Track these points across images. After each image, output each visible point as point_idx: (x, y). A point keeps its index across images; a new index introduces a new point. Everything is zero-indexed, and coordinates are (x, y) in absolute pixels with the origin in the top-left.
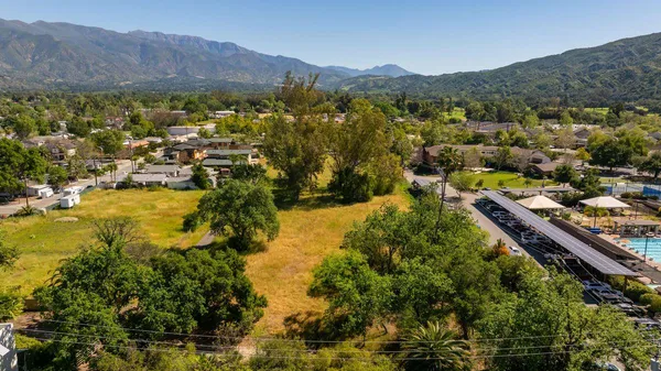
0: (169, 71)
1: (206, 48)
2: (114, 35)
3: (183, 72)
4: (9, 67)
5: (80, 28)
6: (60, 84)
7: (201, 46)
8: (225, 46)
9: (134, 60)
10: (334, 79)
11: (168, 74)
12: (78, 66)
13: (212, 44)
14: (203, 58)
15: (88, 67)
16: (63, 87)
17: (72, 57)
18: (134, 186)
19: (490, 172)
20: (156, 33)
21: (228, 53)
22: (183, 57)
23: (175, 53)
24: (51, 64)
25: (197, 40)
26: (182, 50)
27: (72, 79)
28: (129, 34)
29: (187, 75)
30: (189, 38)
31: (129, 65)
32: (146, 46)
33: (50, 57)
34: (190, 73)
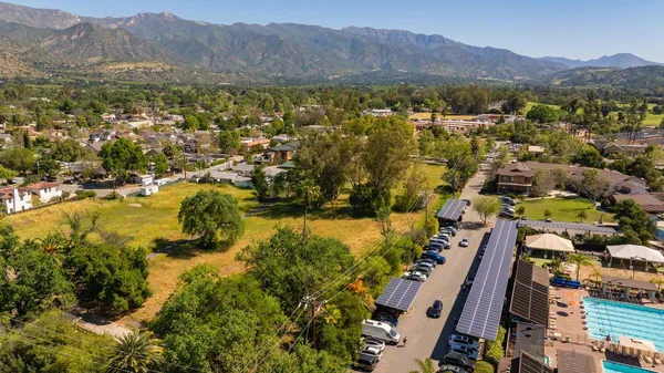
0: (375, 65)
1: (414, 42)
2: (330, 32)
3: (387, 66)
4: (244, 64)
5: (301, 27)
6: (279, 78)
7: (408, 40)
8: (432, 38)
9: (344, 55)
10: (546, 72)
11: (373, 68)
12: (296, 61)
13: (420, 37)
14: (408, 52)
15: (304, 63)
16: (282, 81)
17: (292, 53)
18: (210, 182)
19: (568, 198)
20: (367, 28)
21: (434, 46)
22: (388, 51)
23: (382, 47)
24: (275, 59)
25: (406, 34)
26: (389, 44)
27: (290, 74)
28: (343, 31)
29: (390, 68)
30: (397, 33)
31: (339, 59)
32: (356, 42)
33: (275, 54)
34: (394, 67)
